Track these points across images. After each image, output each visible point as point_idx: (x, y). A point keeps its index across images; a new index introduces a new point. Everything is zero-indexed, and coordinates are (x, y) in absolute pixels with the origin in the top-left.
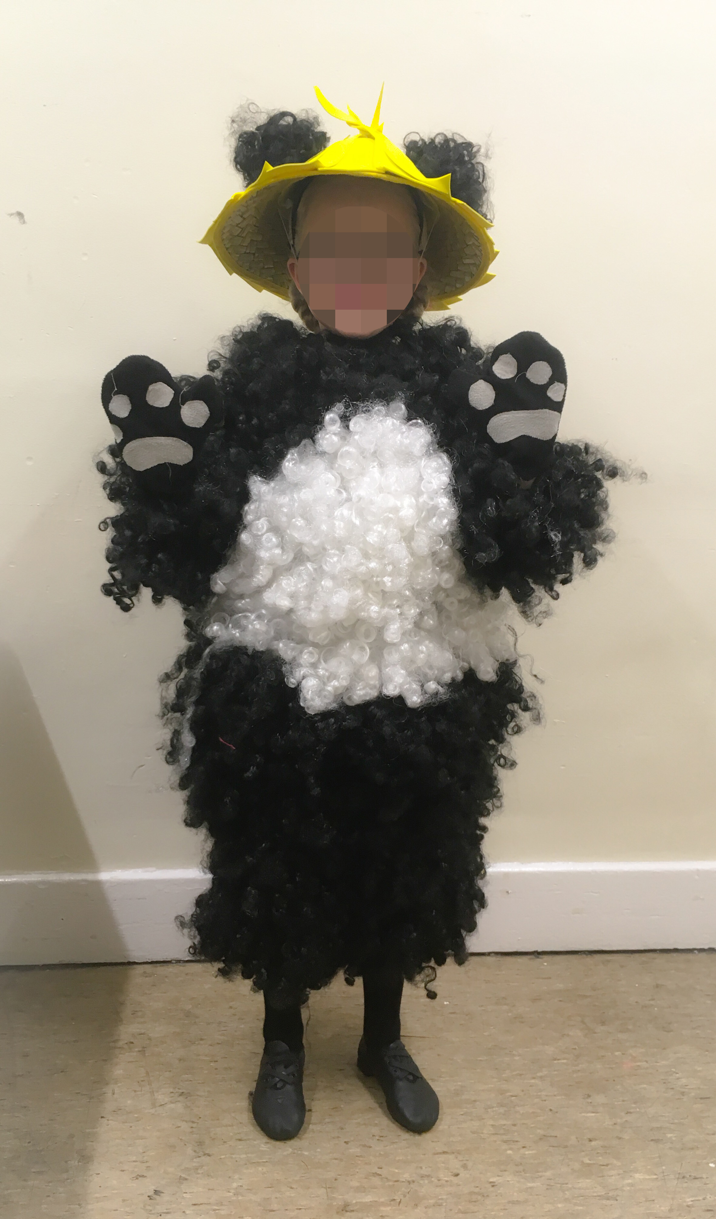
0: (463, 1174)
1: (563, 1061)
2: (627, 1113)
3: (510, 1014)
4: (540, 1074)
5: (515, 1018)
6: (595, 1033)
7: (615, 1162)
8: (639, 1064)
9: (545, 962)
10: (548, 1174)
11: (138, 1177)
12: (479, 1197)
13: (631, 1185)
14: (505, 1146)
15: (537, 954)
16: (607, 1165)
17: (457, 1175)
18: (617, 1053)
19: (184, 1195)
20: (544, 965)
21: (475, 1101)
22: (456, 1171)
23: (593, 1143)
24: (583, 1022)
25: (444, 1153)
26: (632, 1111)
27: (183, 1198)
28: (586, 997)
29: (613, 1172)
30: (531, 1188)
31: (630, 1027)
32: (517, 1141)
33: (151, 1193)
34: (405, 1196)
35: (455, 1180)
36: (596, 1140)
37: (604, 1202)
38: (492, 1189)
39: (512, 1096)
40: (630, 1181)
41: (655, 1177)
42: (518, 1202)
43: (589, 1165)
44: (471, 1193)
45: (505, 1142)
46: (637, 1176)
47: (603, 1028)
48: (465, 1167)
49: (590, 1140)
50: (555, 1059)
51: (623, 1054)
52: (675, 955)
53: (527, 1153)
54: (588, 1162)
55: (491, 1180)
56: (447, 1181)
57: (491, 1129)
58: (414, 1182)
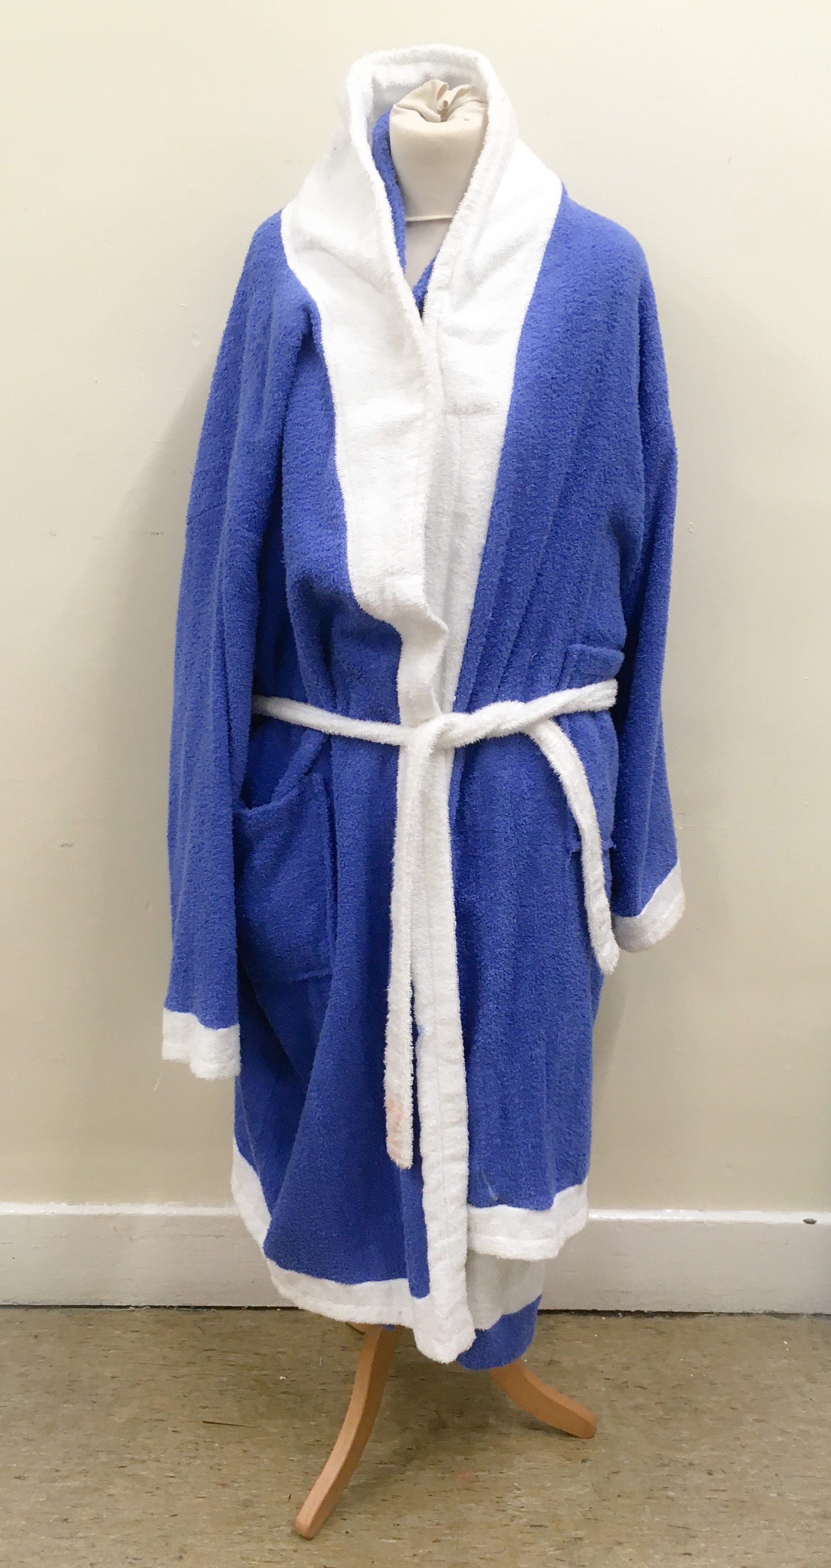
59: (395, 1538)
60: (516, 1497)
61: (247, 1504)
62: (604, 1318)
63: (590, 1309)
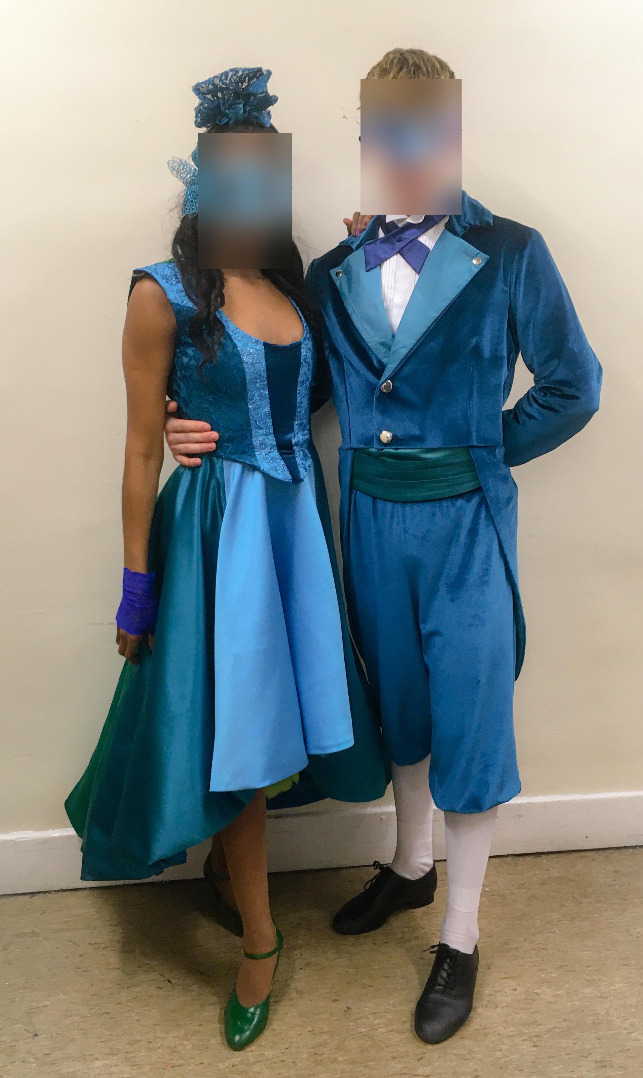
0: (520, 989)
1: (564, 922)
2: (607, 950)
3: (528, 894)
4: (553, 930)
5: (532, 896)
6: (582, 903)
7: (603, 978)
8: (610, 921)
9: (544, 859)
10: (567, 986)
11: (334, 1001)
12: (531, 1001)
13: (615, 990)
14: (539, 973)
15: (538, 854)
16: (599, 980)
17: (516, 990)
18: (596, 915)
19: (365, 1009)
20: (544, 861)
21: (517, 948)
22: (514, 988)
23: (589, 968)
24: (573, 897)
25: (506, 978)
26: (609, 949)
27: (364, 1010)
28: (572, 880)
29: (602, 984)
30: (558, 994)
31: (602, 899)
32: (546, 970)
33: (346, 1009)
34: (489, 1002)
35: (516, 992)
36: (591, 966)
37: (600, 999)
38: (537, 996)
39: (539, 944)
40: (613, 988)
41: (627, 985)
42: (552, 1003)
43: (589, 980)
44: (526, 999)
45: (540, 970)
46: (617, 985)
47: (584, 900)
48: (519, 985)
49: (588, 967)
50: (560, 921)
51: (601, 916)
52: (625, 850)
53: (553, 975)
54: (588, 978)
55: (535, 991)
56: (510, 993)
57: (530, 963)
58: (492, 995)
59: (587, 951)
60: (634, 929)
61: (507, 943)
62: (631, 850)
63: (623, 846)
